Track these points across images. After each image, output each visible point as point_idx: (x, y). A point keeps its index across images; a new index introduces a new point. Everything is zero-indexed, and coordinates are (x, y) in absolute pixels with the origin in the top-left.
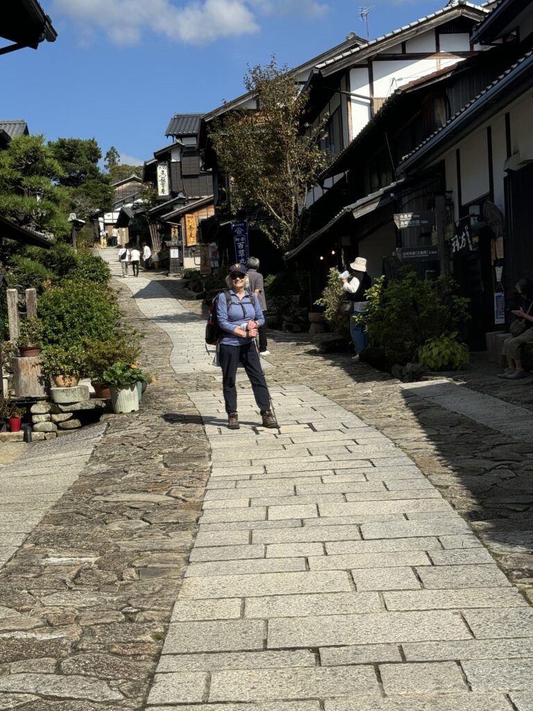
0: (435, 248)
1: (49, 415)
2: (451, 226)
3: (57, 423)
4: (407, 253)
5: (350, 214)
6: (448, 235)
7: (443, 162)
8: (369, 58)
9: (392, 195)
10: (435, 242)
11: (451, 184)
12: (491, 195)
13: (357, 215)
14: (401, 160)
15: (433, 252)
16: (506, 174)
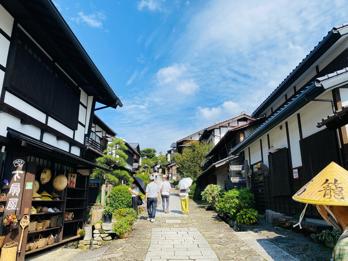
1: (100, 234)
3: (102, 238)
4: (235, 179)
5: (214, 166)
7: (244, 151)
8: (220, 126)
11: (247, 158)
12: (262, 161)
13: (217, 166)
14: (230, 150)
15: (244, 180)
16: (269, 154)
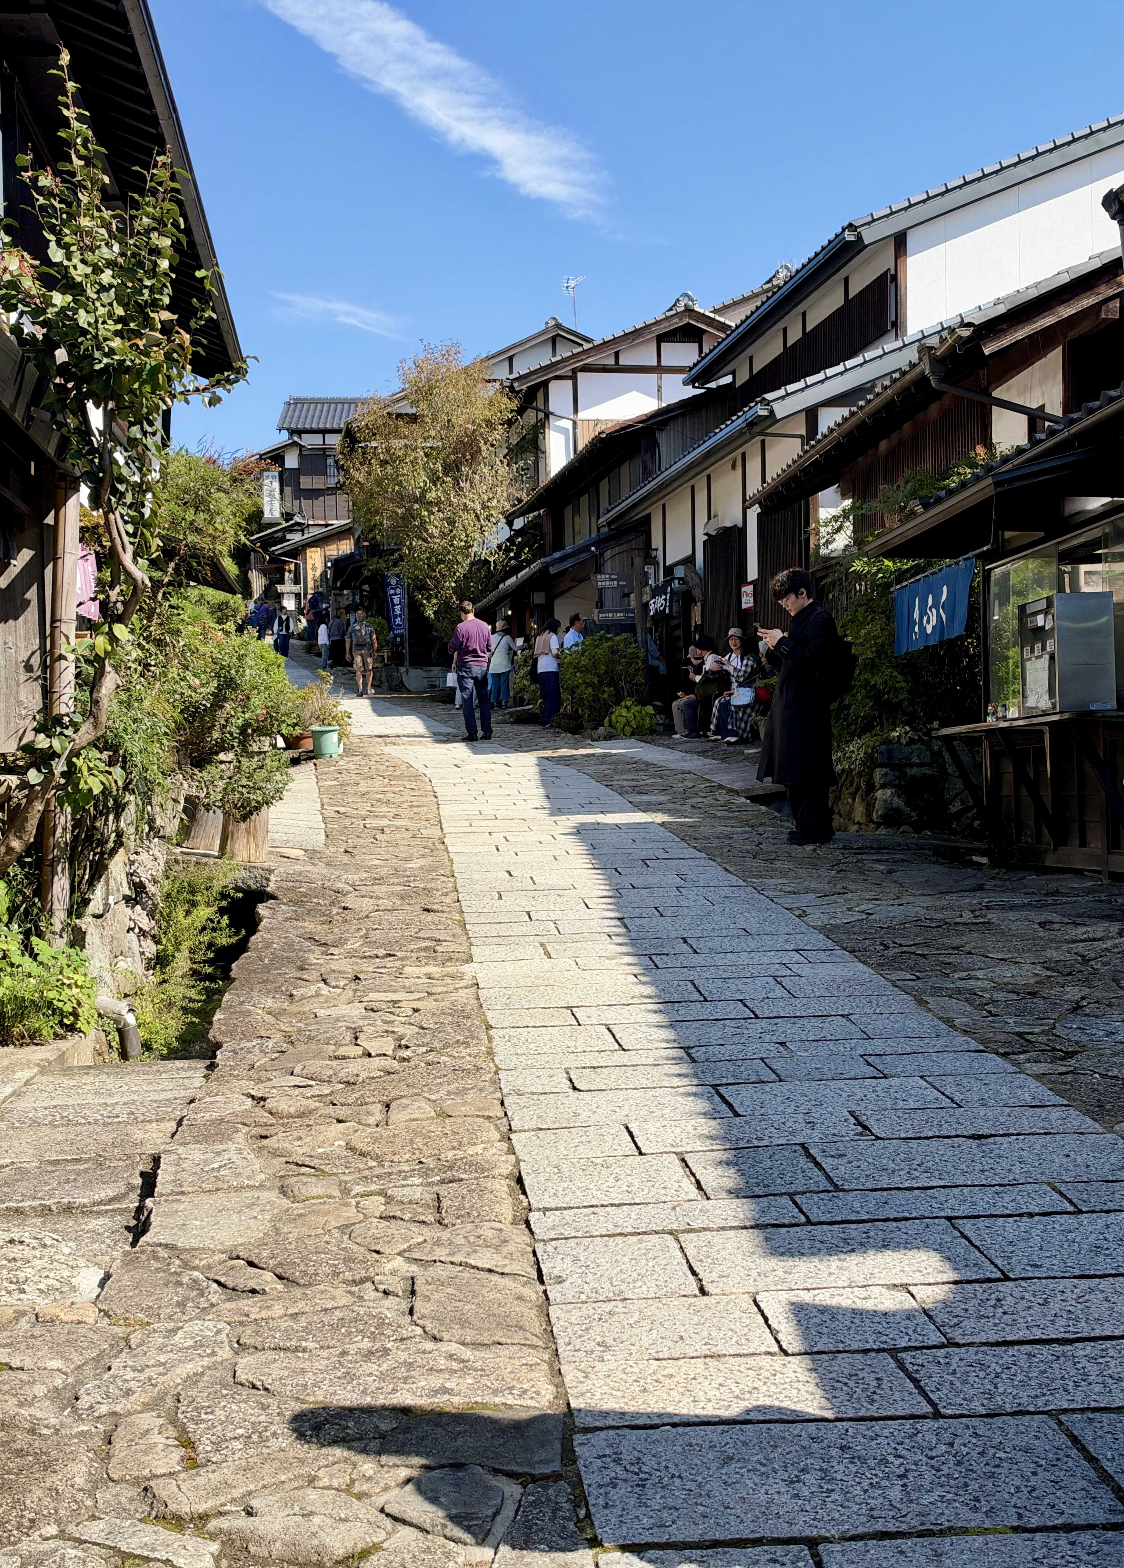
0: (632, 611)
2: (648, 589)
4: (604, 615)
6: (646, 598)
7: (649, 515)
8: (573, 368)
9: (593, 549)
10: (633, 603)
11: (656, 542)
12: (692, 558)
13: (554, 570)
15: (631, 615)
16: (706, 538)
